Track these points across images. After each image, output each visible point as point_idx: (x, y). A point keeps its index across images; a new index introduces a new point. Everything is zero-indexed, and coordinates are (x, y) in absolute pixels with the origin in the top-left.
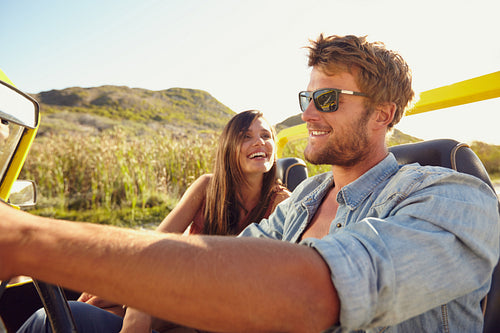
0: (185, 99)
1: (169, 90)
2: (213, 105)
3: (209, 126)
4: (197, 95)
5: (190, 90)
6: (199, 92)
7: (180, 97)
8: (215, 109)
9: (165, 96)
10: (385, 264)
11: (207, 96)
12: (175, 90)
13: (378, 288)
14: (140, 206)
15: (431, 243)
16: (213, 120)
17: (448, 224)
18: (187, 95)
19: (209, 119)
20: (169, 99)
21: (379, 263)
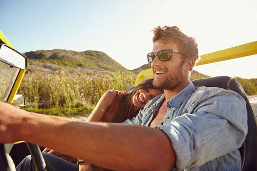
0: (93, 56)
1: (86, 52)
2: (107, 59)
3: (105, 69)
4: (99, 54)
5: (96, 52)
6: (100, 52)
7: (91, 55)
8: (108, 61)
9: (83, 54)
10: (196, 136)
11: (104, 54)
12: (89, 51)
13: (194, 149)
15: (217, 125)
16: (107, 66)
17: (224, 115)
18: (95, 54)
19: (105, 65)
20: (86, 56)
21: (193, 136)
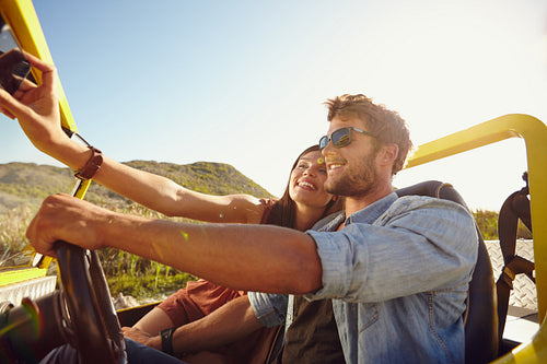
0: (210, 172)
1: (195, 164)
4: (221, 168)
5: (215, 164)
6: (223, 165)
7: (205, 171)
8: (239, 182)
9: (190, 170)
10: (360, 247)
11: (230, 169)
12: (200, 164)
13: (353, 262)
14: (163, 273)
18: (212, 169)
19: (232, 191)
20: (193, 173)
21: (355, 246)
